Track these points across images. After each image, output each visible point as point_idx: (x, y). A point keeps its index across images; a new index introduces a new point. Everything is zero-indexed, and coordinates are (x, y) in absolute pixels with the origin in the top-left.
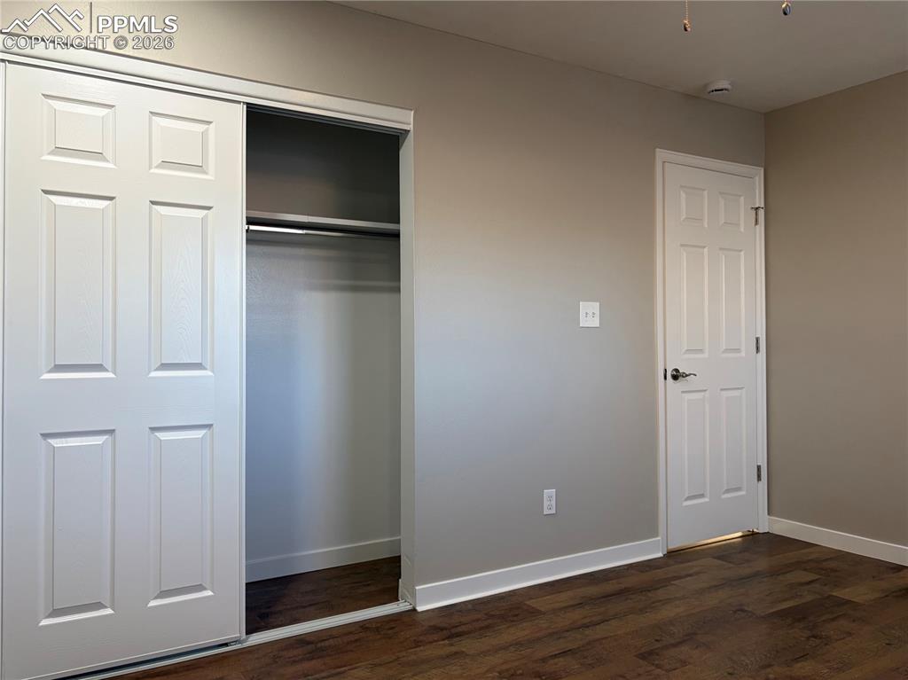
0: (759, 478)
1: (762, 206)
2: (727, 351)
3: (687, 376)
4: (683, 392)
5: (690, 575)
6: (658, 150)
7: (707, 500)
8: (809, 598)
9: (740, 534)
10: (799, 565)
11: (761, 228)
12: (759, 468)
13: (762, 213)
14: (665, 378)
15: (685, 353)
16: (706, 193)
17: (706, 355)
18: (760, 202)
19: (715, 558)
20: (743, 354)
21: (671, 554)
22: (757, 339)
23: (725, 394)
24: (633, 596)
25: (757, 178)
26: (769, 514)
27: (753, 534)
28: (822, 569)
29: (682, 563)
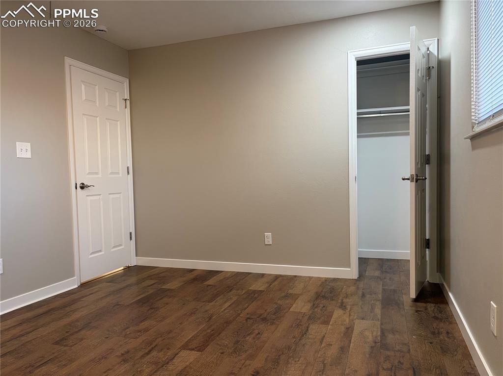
0: (131, 238)
1: (129, 98)
2: (111, 173)
3: (89, 186)
4: (87, 196)
5: (92, 294)
6: (66, 57)
7: (103, 253)
8: (151, 292)
9: (122, 268)
10: (149, 277)
11: (128, 110)
12: (131, 233)
13: (128, 102)
14: (76, 188)
15: (88, 174)
16: (97, 87)
17: (100, 176)
18: (127, 96)
19: (107, 282)
20: (120, 175)
21: (83, 285)
22: (128, 168)
23: (111, 196)
24: (55, 312)
25: (125, 83)
26: (136, 256)
27: (129, 267)
28: (159, 277)
29: (88, 288)
